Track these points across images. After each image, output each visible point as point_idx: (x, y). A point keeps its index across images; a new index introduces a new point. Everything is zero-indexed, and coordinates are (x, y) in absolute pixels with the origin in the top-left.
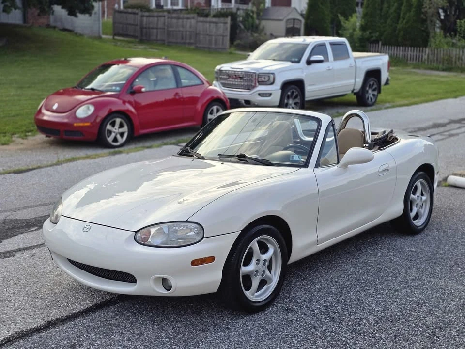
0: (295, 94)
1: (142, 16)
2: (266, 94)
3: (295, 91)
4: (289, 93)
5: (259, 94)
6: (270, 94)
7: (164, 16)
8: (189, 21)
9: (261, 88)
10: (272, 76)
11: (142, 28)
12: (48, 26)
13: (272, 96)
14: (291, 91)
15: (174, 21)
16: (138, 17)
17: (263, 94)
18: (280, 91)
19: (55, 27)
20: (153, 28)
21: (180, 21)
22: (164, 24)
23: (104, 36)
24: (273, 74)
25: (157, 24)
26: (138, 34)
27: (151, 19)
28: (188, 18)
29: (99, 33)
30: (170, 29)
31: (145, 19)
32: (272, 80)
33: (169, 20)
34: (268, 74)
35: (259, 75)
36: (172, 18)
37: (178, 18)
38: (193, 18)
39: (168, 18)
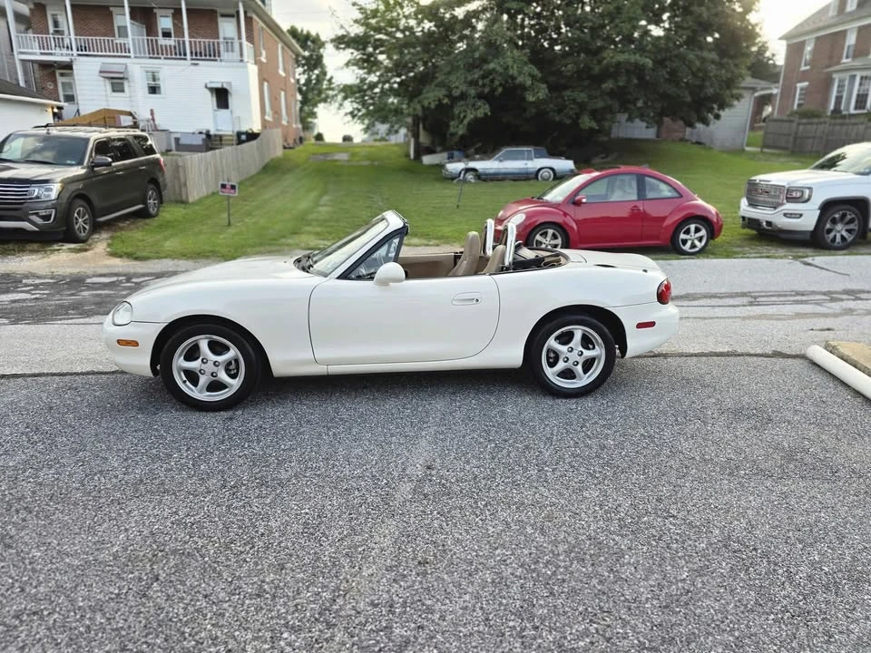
0: (849, 217)
1: (799, 124)
2: (796, 214)
3: (848, 213)
4: (837, 216)
5: (785, 215)
6: (801, 215)
7: (825, 123)
8: (856, 127)
9: (789, 207)
10: (807, 192)
11: (795, 139)
12: (682, 140)
13: (803, 218)
14: (841, 213)
15: (838, 128)
16: (794, 125)
17: (791, 214)
18: (819, 211)
19: (687, 141)
20: (808, 138)
21: (845, 128)
22: (823, 132)
23: (747, 149)
24: (810, 189)
25: (816, 131)
26: (790, 146)
27: (809, 127)
28: (855, 124)
29: (742, 145)
30: (830, 138)
31: (801, 127)
32: (807, 197)
33: (831, 127)
34: (801, 190)
35: (789, 190)
36: (834, 125)
37: (842, 125)
38: (862, 123)
39: (830, 125)
